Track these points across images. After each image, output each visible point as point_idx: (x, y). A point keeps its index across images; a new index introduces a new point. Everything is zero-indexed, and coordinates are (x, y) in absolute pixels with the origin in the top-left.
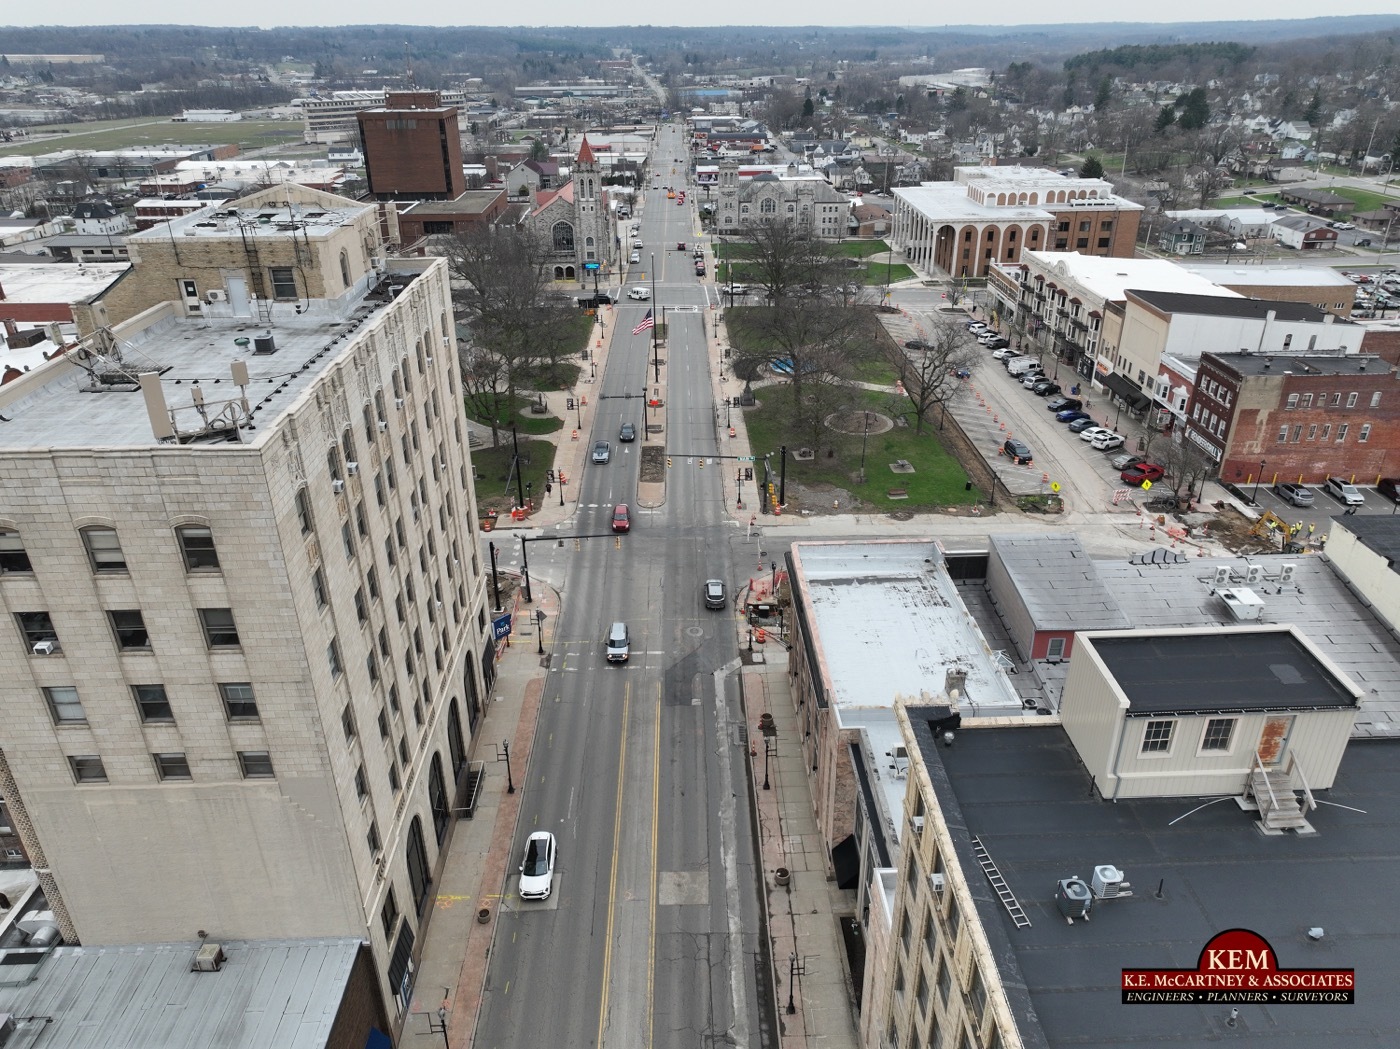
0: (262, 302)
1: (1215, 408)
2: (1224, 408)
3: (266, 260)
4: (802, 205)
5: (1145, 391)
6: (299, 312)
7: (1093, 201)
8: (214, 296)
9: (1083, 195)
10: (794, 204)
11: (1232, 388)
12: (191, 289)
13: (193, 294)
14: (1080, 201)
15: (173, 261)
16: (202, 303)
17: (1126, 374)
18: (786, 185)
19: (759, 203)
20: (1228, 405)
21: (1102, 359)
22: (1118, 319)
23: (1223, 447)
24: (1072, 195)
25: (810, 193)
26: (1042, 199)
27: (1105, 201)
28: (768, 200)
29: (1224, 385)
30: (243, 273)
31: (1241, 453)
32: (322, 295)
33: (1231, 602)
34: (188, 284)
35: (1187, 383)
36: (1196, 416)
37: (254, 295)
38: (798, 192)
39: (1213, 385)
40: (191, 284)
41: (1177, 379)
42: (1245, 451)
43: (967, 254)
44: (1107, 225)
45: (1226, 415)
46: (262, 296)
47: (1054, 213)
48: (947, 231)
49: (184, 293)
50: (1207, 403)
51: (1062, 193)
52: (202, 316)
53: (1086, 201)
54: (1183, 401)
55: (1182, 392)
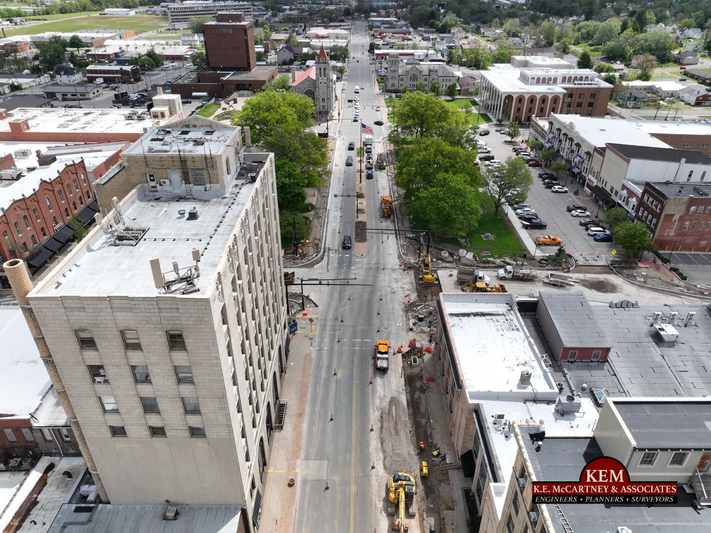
0: (188, 185)
1: (651, 212)
2: (656, 212)
3: (190, 165)
4: (431, 78)
5: (613, 197)
6: (206, 190)
7: (586, 82)
8: (164, 182)
9: (581, 79)
10: (427, 77)
11: (662, 203)
12: (152, 178)
13: (153, 180)
14: (580, 82)
15: (144, 165)
16: (158, 185)
17: (604, 187)
18: (424, 66)
19: (409, 77)
20: (658, 211)
21: (590, 177)
22: (601, 158)
23: (654, 232)
24: (576, 78)
25: (436, 71)
26: (560, 80)
27: (593, 82)
28: (414, 75)
29: (657, 201)
30: (179, 171)
31: (663, 235)
32: (217, 183)
33: (662, 333)
34: (151, 176)
35: (637, 197)
36: (640, 214)
37: (184, 182)
38: (430, 71)
39: (651, 199)
40: (153, 176)
41: (631, 194)
42: (665, 234)
43: (519, 110)
44: (593, 96)
45: (658, 216)
46: (187, 182)
47: (566, 89)
48: (509, 97)
49: (149, 180)
50: (647, 208)
51: (570, 78)
52: (157, 191)
53: (583, 82)
54: (634, 206)
55: (634, 201)
